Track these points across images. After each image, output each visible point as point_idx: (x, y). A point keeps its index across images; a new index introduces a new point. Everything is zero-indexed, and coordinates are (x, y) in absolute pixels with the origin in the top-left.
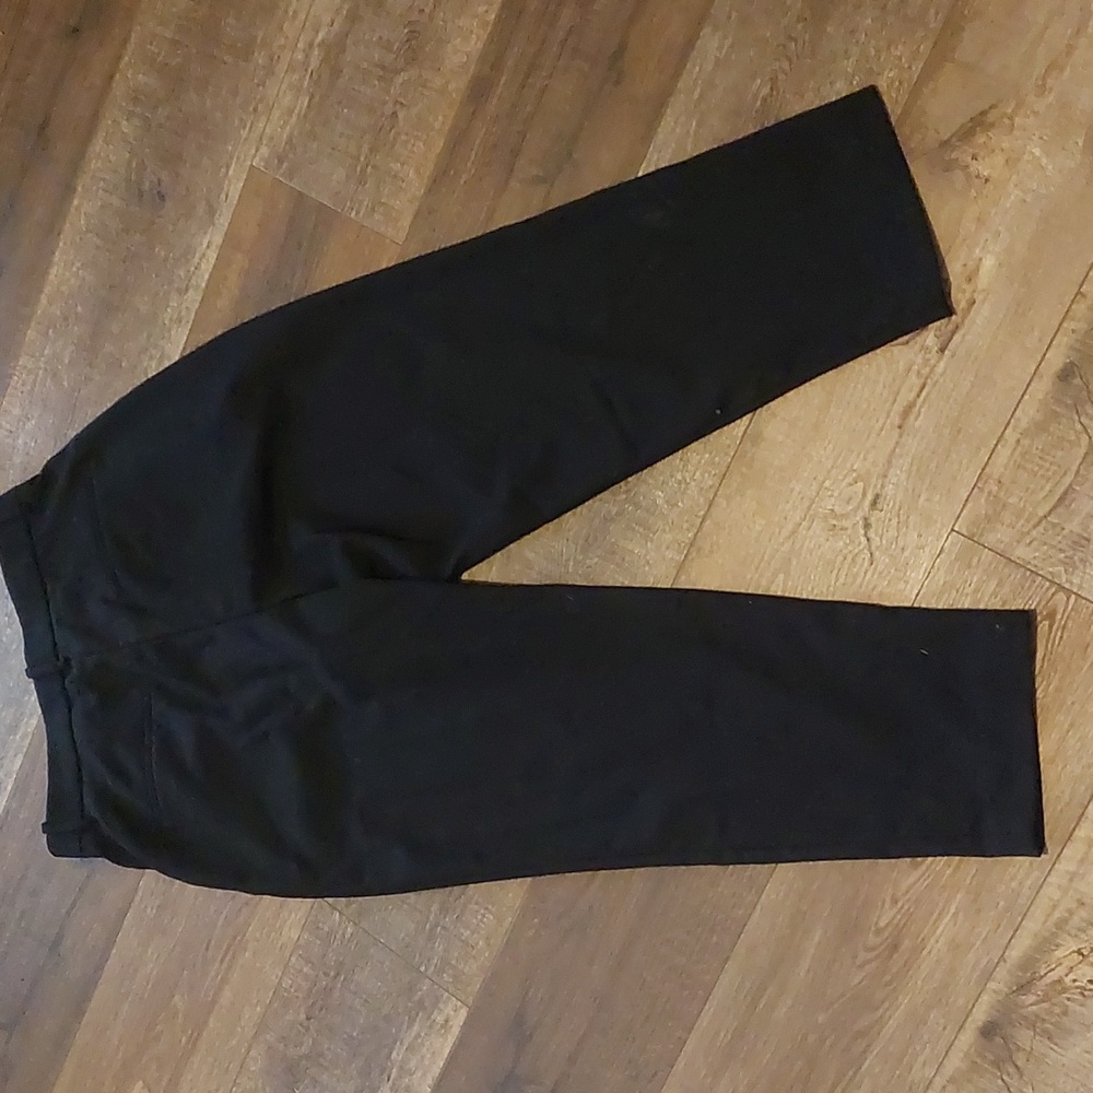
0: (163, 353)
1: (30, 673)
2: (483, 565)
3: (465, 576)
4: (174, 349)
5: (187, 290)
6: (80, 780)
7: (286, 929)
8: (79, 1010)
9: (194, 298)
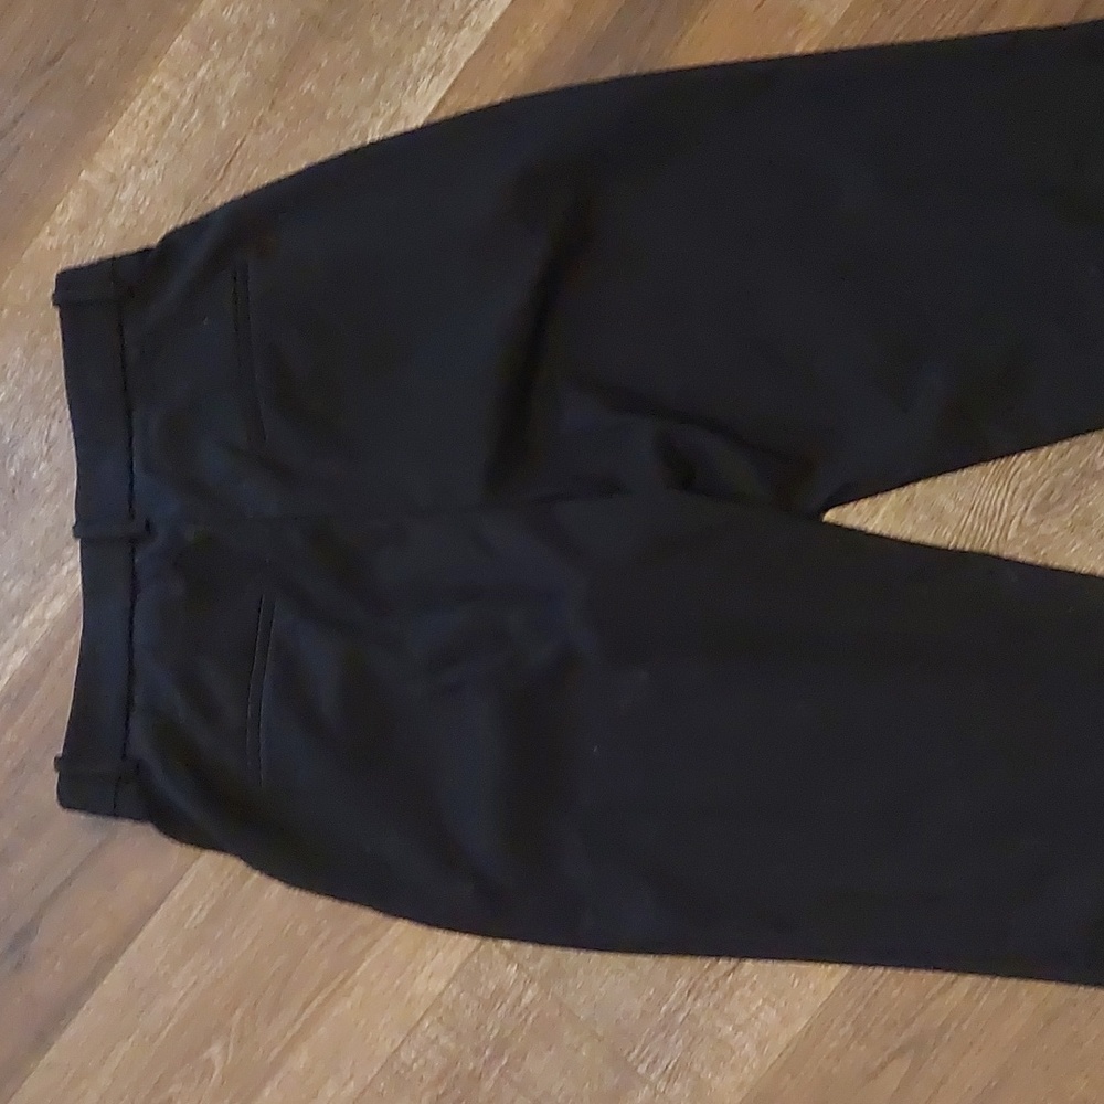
0: (397, 111)
1: (78, 531)
2: (865, 504)
3: (830, 516)
4: (418, 107)
5: (461, 27)
6: (129, 702)
7: (422, 977)
8: (42, 1040)
9: (466, 44)
